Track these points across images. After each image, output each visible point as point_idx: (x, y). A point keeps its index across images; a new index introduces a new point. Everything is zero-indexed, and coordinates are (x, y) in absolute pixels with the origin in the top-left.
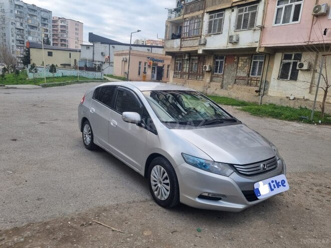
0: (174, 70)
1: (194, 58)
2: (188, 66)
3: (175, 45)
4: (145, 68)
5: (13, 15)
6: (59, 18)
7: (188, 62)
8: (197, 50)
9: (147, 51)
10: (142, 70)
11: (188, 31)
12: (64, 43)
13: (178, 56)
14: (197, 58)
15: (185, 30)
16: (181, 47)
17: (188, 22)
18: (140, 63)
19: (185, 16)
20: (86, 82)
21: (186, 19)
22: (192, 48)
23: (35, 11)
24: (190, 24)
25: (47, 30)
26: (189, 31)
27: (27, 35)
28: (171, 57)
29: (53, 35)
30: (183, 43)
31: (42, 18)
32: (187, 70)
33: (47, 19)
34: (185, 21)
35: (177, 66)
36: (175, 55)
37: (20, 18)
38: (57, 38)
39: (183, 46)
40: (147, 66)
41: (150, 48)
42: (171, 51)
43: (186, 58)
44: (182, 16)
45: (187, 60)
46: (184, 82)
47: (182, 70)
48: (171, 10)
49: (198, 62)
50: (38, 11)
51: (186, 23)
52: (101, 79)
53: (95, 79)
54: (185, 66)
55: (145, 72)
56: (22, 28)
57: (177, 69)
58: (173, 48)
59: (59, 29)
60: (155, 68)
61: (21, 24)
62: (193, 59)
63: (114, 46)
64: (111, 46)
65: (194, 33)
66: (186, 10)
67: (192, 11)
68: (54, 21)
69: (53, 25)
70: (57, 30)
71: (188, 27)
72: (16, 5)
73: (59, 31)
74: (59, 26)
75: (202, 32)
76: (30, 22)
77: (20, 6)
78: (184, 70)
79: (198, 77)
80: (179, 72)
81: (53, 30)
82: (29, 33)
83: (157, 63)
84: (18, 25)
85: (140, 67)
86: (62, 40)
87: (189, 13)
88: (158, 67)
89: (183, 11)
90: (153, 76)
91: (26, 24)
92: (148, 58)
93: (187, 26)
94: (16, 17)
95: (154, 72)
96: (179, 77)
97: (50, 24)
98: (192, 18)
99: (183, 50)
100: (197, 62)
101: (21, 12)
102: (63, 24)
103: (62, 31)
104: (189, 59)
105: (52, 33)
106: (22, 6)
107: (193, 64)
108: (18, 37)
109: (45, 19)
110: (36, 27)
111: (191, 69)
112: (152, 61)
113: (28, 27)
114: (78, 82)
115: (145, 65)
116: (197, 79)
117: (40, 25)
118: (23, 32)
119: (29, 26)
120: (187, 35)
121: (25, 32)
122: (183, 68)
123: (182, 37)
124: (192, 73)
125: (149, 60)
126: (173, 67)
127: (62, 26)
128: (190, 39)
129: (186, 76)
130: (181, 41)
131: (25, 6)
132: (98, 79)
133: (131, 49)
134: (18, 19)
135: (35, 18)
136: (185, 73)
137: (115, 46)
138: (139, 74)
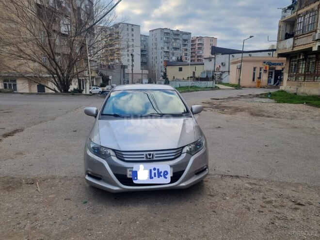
0: (289, 73)
1: (311, 56)
2: (304, 67)
3: (288, 45)
4: (260, 73)
5: (162, 41)
6: (197, 37)
7: (304, 62)
8: (312, 48)
9: (268, 56)
10: (257, 75)
11: (301, 28)
12: (200, 58)
13: (293, 57)
14: (314, 56)
15: (299, 27)
16: (293, 47)
17: (303, 18)
18: (255, 69)
19: (299, 12)
20: (196, 91)
21: (300, 14)
22: (306, 46)
23: (178, 35)
24: (304, 19)
25: (186, 50)
26: (303, 27)
27: (171, 56)
28: (285, 59)
29: (191, 52)
30: (296, 42)
31: (183, 40)
32: (303, 71)
33: (187, 40)
34: (299, 18)
35: (292, 68)
36: (289, 56)
37: (167, 43)
38: (194, 55)
39: (296, 45)
40: (262, 71)
41: (271, 53)
42: (284, 52)
43: (301, 58)
44: (296, 13)
45: (303, 59)
46: (299, 85)
47: (297, 72)
48: (285, 8)
49: (316, 61)
50: (181, 34)
51: (300, 19)
52: (212, 88)
53: (207, 88)
54: (301, 67)
55: (260, 78)
56: (168, 51)
57: (292, 71)
58: (286, 48)
59: (197, 46)
60: (272, 72)
61: (168, 48)
62: (310, 58)
63: (233, 55)
64: (231, 55)
65: (308, 28)
66: (301, 5)
67: (307, 5)
68: (193, 41)
69: (191, 45)
70: (195, 48)
71: (302, 23)
72: (165, 33)
73: (197, 49)
74: (197, 45)
75: (317, 26)
76: (174, 44)
77: (167, 33)
78: (300, 72)
79: (316, 78)
80: (294, 74)
81: (192, 49)
82: (173, 54)
83: (274, 66)
84: (166, 49)
85: (254, 74)
86: (198, 57)
87: (303, 8)
88: (276, 71)
89: (297, 7)
90: (269, 81)
91: (172, 47)
92: (264, 62)
93: (300, 23)
94: (165, 42)
95: (271, 77)
96: (294, 80)
97: (189, 44)
98: (307, 12)
99: (296, 49)
100: (314, 61)
101: (168, 38)
102: (200, 42)
103: (199, 48)
104: (305, 59)
105: (190, 51)
106: (169, 33)
107: (309, 63)
108: (165, 58)
109: (185, 40)
110: (178, 48)
111: (307, 69)
112: (268, 66)
113: (173, 50)
114: (189, 91)
115: (261, 70)
116: (314, 80)
117: (182, 46)
118: (169, 54)
119: (173, 48)
120: (301, 32)
121: (170, 54)
122: (298, 69)
123: (295, 35)
124: (308, 75)
125: (265, 64)
126: (288, 69)
127: (199, 44)
128: (304, 36)
129: (301, 78)
130: (294, 40)
131: (171, 33)
132: (209, 88)
133: (250, 55)
134: (166, 44)
135: (178, 41)
136: (301, 75)
137: (235, 55)
138: (254, 80)
